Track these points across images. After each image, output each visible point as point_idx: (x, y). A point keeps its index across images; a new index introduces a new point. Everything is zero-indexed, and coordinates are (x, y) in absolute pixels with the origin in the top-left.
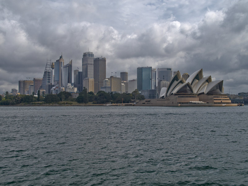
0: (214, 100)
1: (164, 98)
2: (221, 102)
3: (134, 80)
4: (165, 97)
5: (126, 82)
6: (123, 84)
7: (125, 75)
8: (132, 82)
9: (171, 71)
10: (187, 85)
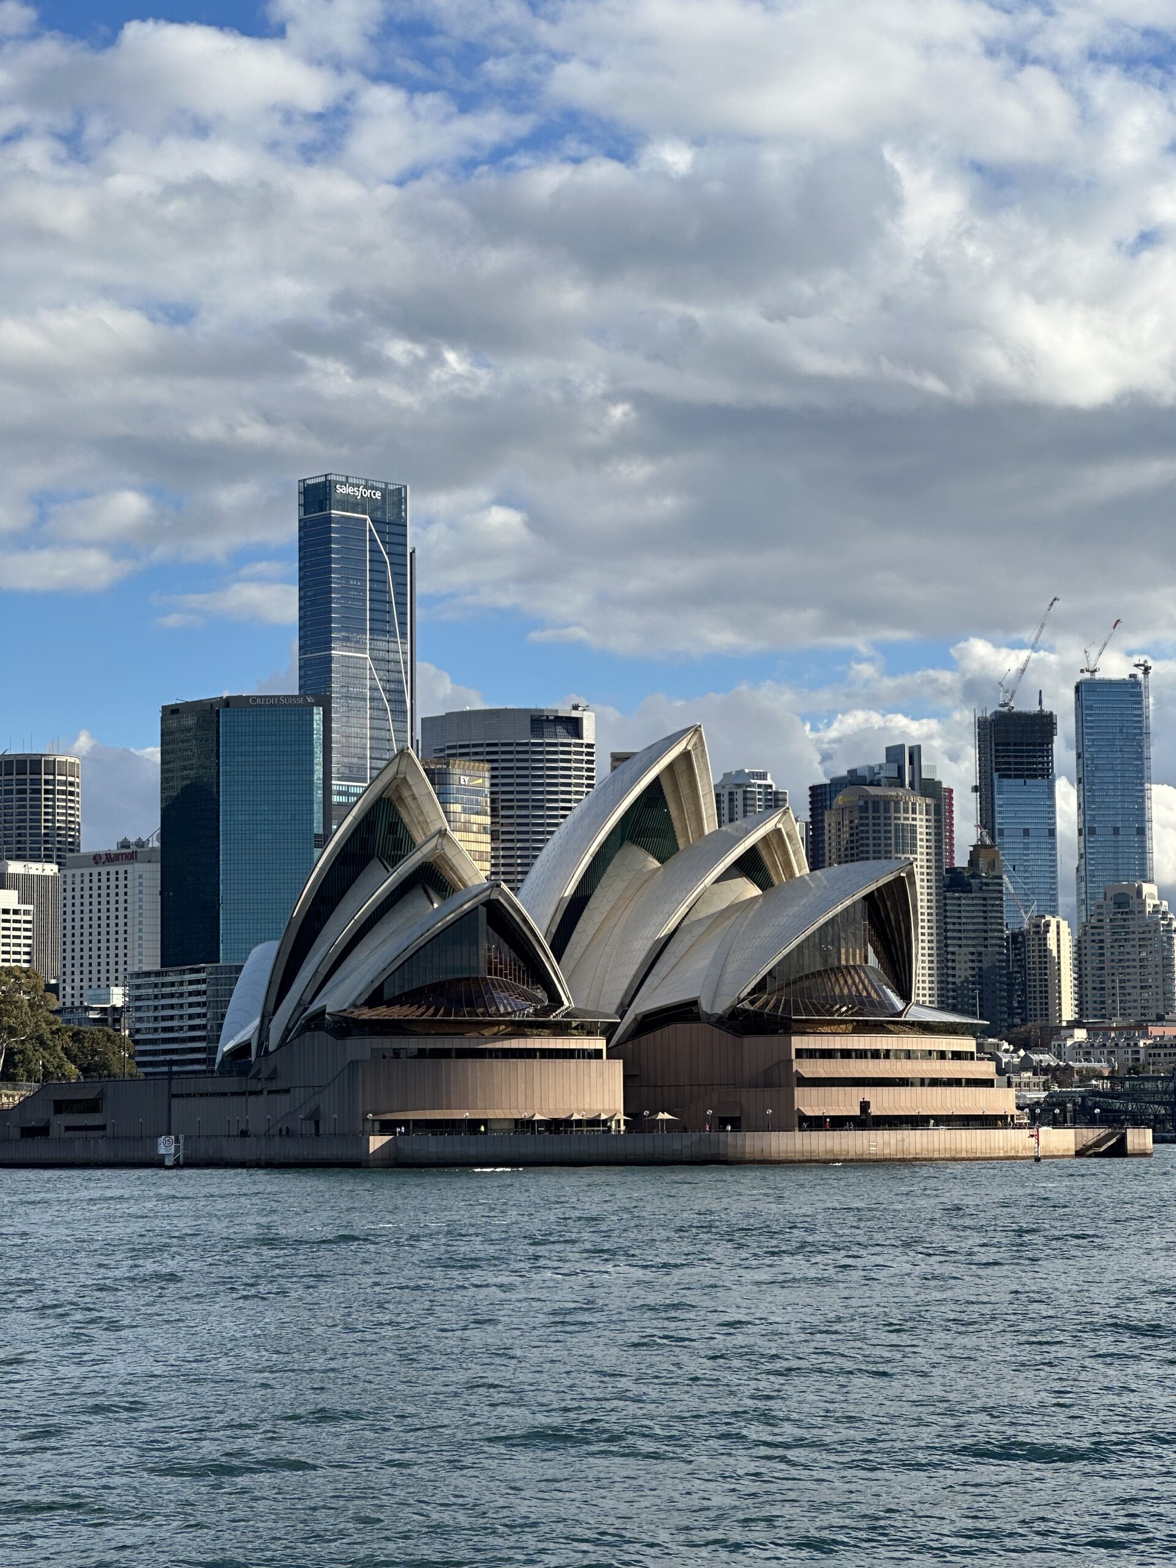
0: (800, 1092)
2: (865, 1106)
3: (128, 853)
4: (253, 1055)
6: (7, 898)
7: (47, 792)
8: (103, 870)
9: (581, 745)
10: (483, 911)
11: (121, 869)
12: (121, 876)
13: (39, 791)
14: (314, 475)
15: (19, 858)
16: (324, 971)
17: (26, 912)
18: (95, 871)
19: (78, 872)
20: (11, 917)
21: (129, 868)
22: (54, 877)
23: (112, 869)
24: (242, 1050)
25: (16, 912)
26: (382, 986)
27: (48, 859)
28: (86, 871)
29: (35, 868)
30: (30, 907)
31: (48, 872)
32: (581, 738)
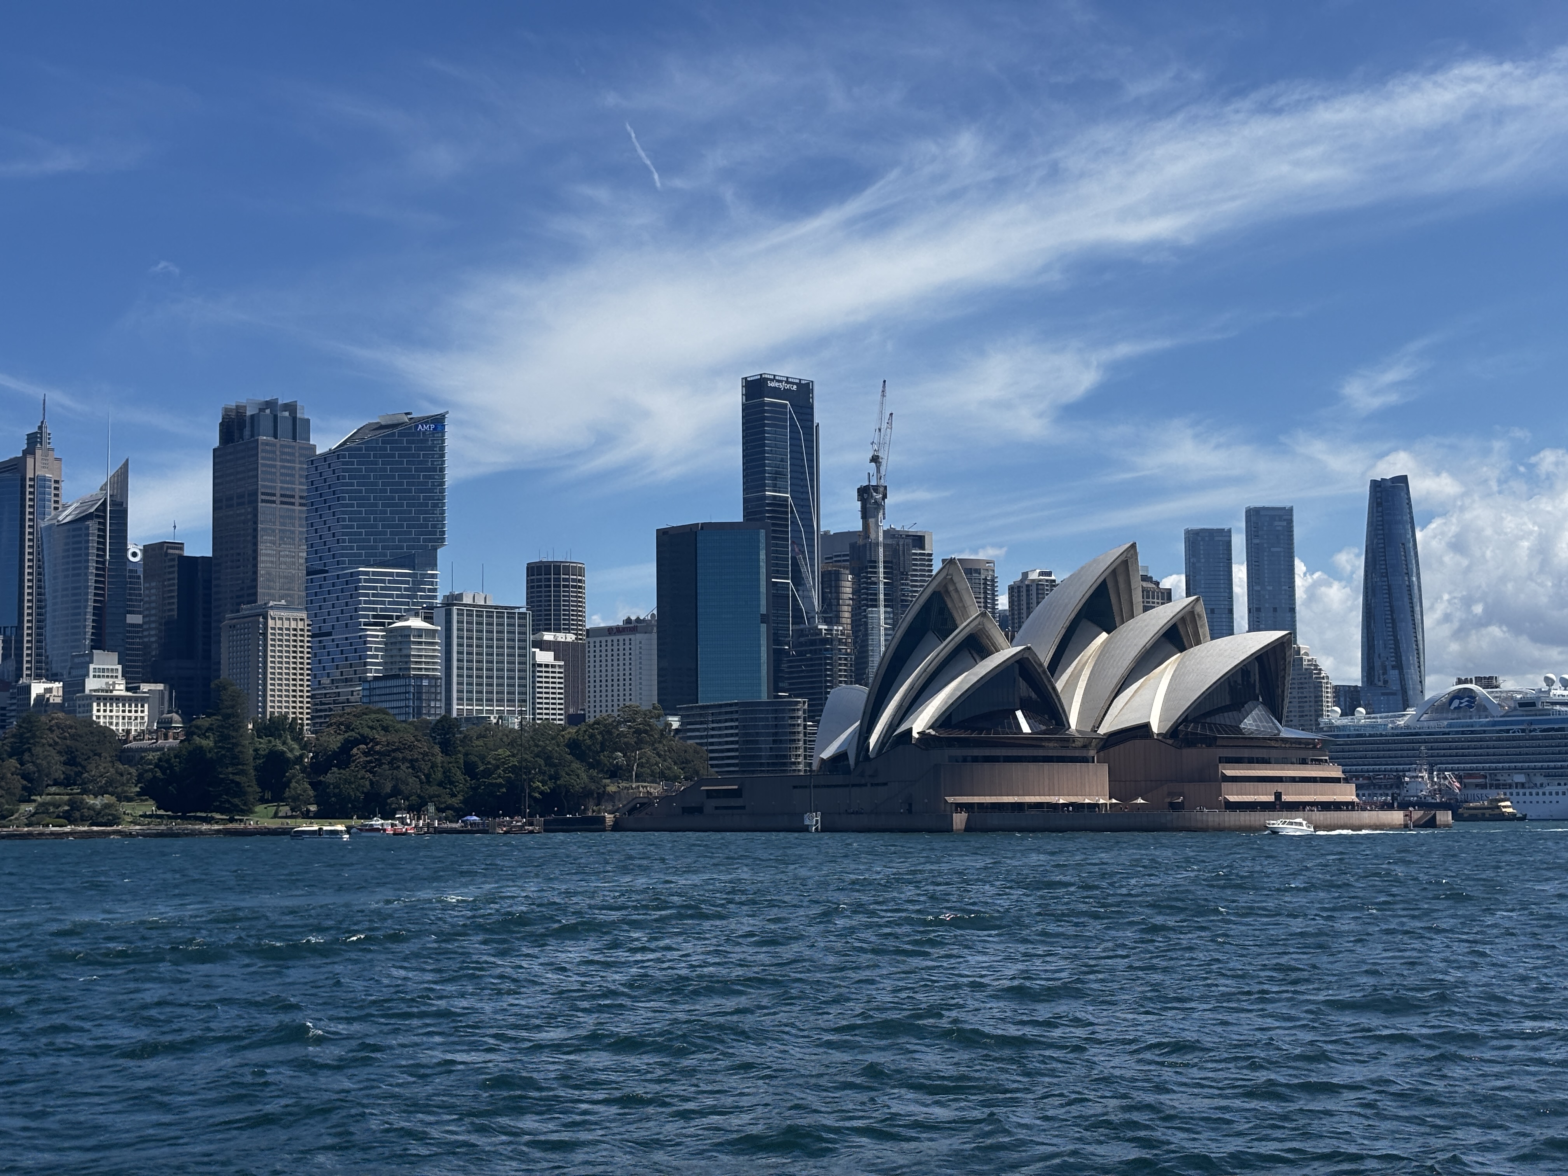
0: (1225, 786)
1: (847, 771)
2: (1278, 795)
3: (631, 627)
4: (852, 760)
5: (570, 637)
6: (545, 657)
7: (564, 586)
8: (615, 638)
9: (924, 554)
10: (1017, 666)
11: (627, 637)
12: (627, 642)
13: (559, 586)
14: (753, 373)
15: (549, 630)
16: (906, 705)
17: (560, 666)
18: (609, 639)
19: (598, 640)
20: (550, 670)
21: (632, 637)
22: (573, 642)
23: (621, 638)
24: (840, 757)
25: (553, 666)
26: (950, 715)
27: (568, 630)
28: (603, 639)
29: (561, 637)
30: (562, 663)
31: (569, 640)
32: (923, 548)
